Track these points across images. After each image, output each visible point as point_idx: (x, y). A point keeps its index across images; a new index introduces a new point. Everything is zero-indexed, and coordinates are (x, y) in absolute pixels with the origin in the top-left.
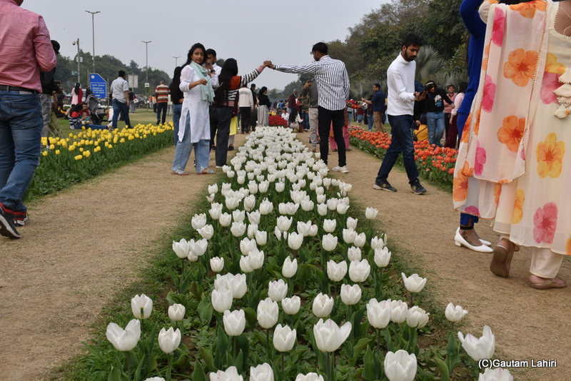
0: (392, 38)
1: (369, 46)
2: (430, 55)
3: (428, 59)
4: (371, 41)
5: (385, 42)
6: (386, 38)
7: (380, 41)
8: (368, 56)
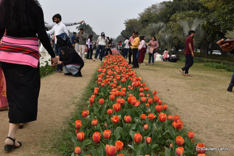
0: (154, 18)
1: (144, 21)
2: (163, 26)
3: (162, 27)
4: (145, 19)
5: (151, 20)
6: (151, 18)
7: (149, 19)
8: (144, 25)
